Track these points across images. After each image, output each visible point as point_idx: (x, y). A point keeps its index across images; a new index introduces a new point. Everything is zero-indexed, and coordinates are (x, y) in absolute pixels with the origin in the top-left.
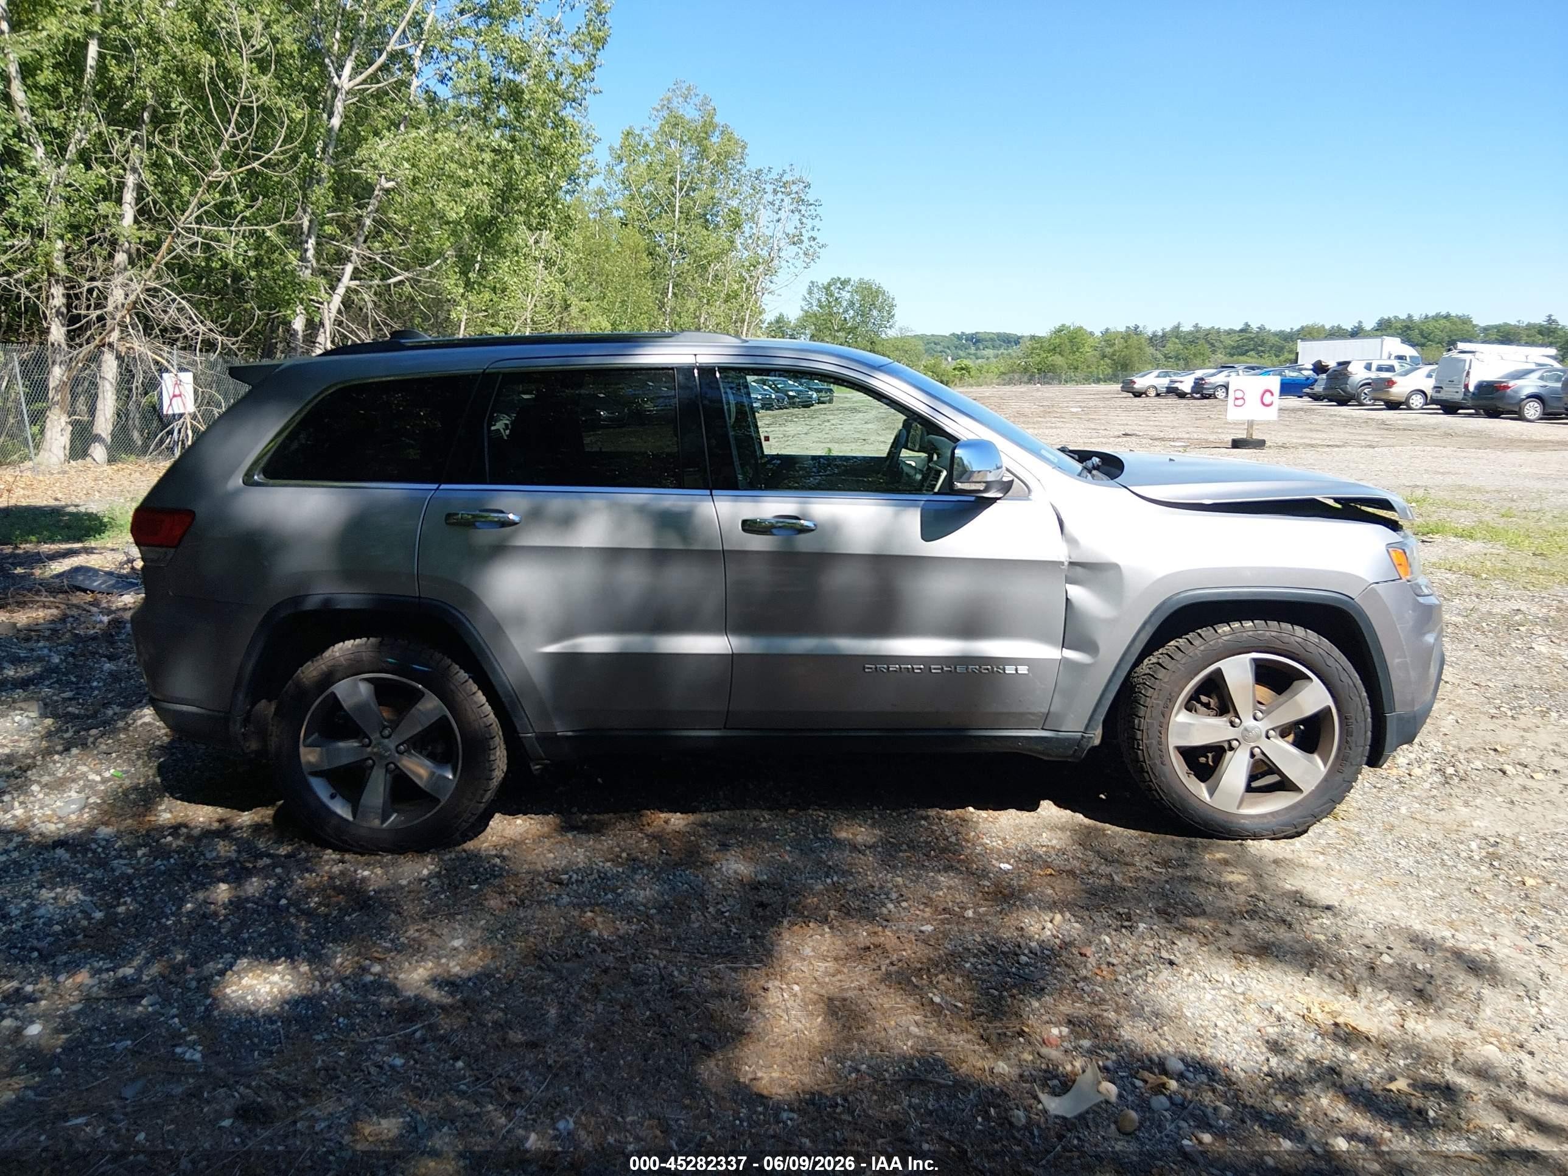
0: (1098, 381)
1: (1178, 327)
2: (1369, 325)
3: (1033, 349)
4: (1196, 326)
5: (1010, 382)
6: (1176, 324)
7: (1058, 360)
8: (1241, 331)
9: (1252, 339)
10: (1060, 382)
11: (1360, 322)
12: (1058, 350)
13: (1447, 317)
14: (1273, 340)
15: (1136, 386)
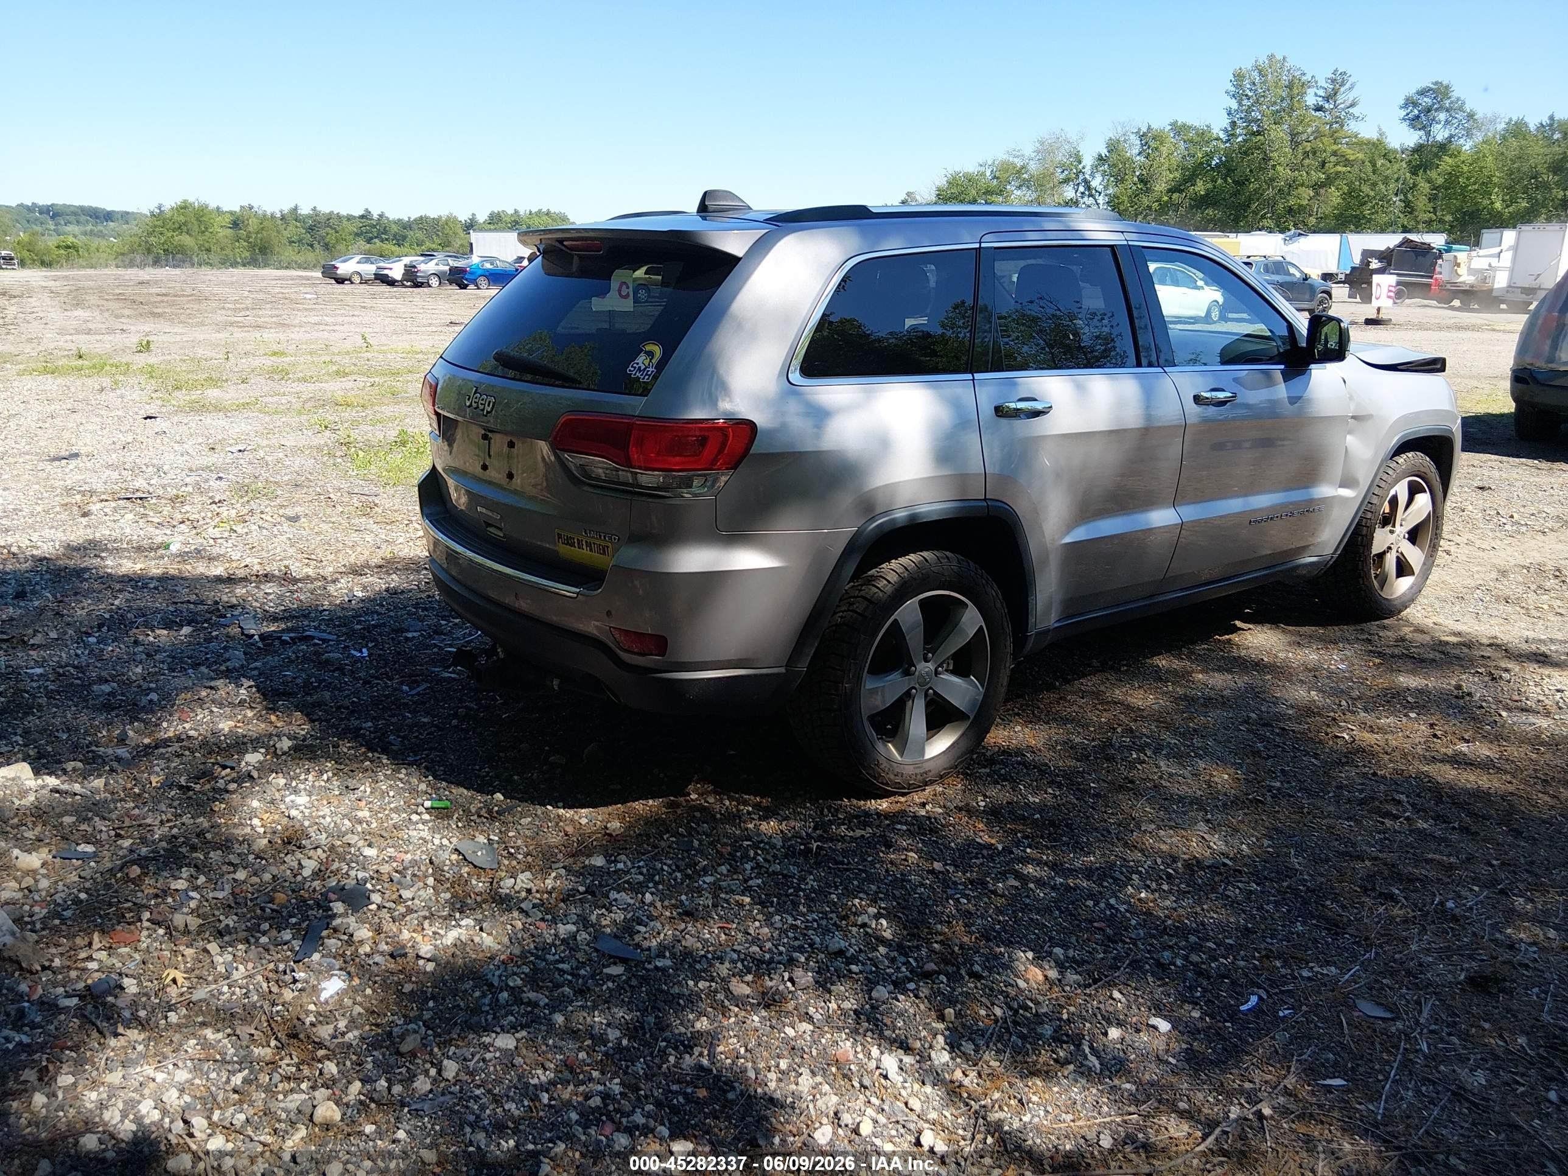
0: (234, 265)
1: (296, 209)
2: (482, 218)
3: (155, 227)
4: (314, 209)
5: (131, 264)
6: (293, 206)
7: (187, 240)
8: (362, 217)
9: (375, 227)
10: (193, 265)
11: (473, 215)
12: (185, 229)
13: (548, 213)
14: (395, 228)
15: (339, 272)
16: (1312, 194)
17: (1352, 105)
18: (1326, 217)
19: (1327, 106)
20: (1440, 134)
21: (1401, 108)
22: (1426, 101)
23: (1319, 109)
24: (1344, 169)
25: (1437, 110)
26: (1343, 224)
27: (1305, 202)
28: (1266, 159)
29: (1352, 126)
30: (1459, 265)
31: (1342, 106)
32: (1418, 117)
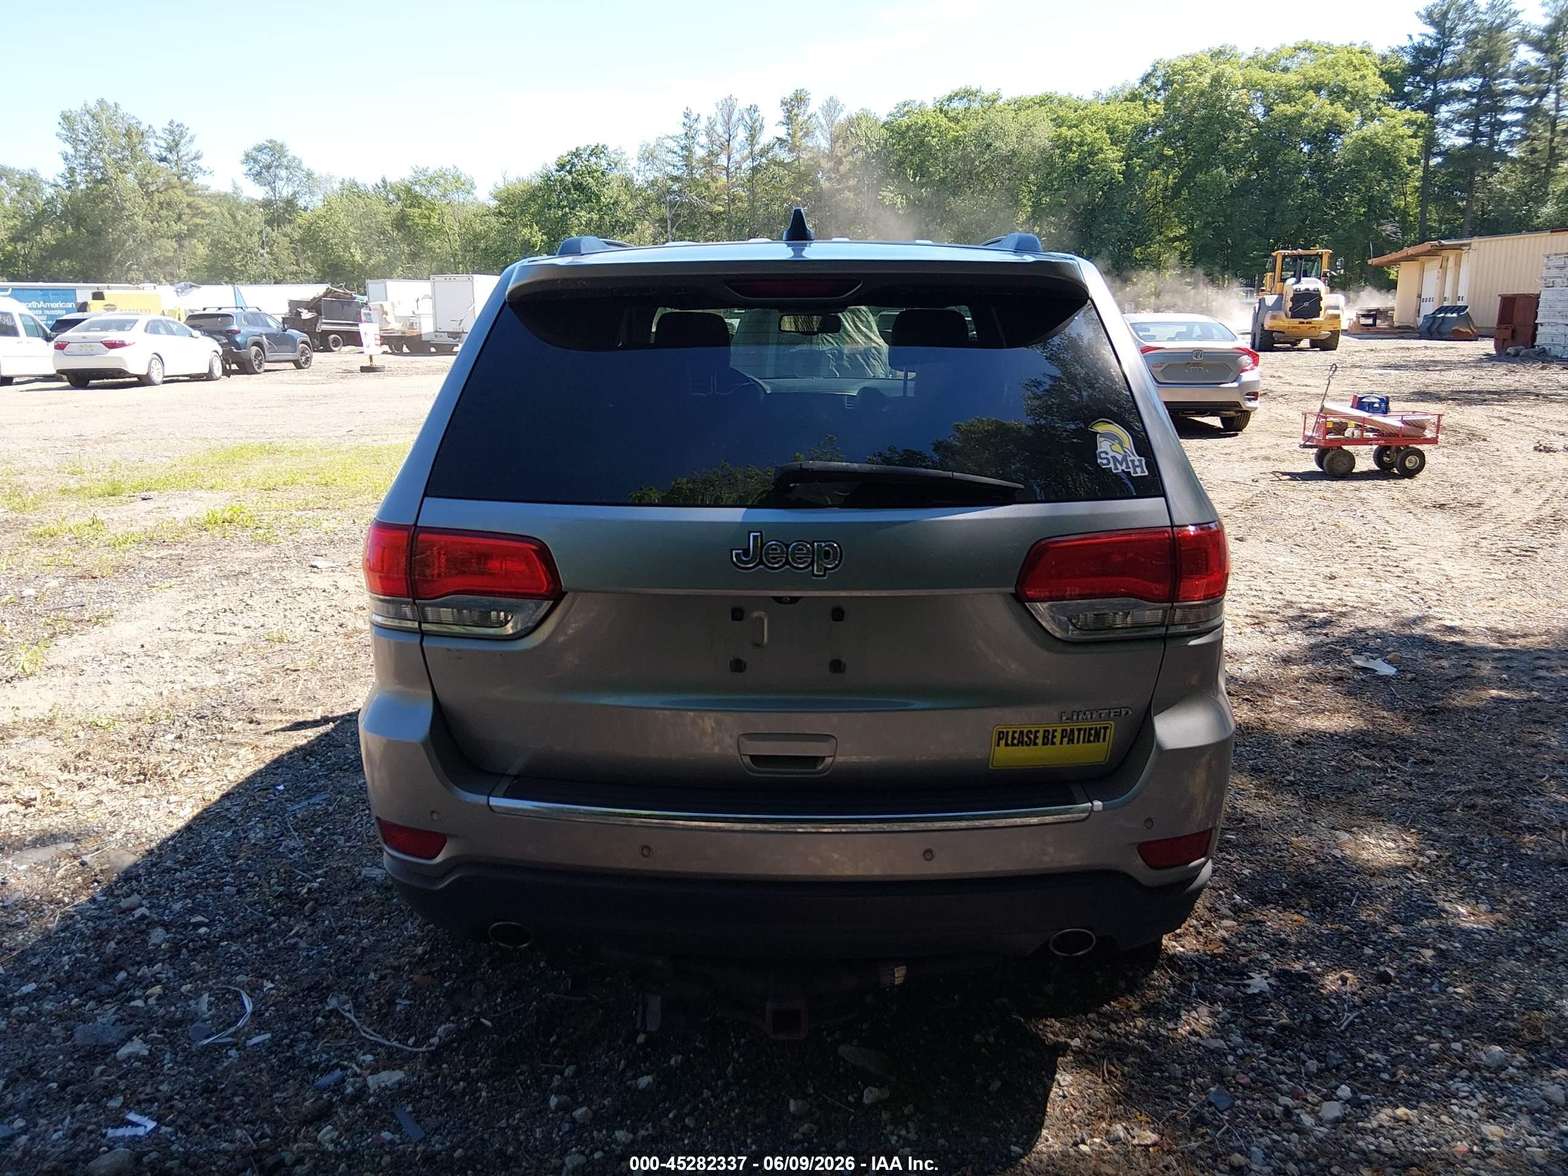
16: (176, 245)
17: (197, 158)
18: (197, 269)
19: (169, 156)
20: (286, 191)
21: (243, 163)
22: (265, 158)
23: (163, 159)
24: (202, 222)
25: (277, 167)
26: (216, 276)
27: (171, 254)
28: (119, 208)
29: (200, 180)
30: (386, 313)
31: (186, 158)
32: (259, 173)
